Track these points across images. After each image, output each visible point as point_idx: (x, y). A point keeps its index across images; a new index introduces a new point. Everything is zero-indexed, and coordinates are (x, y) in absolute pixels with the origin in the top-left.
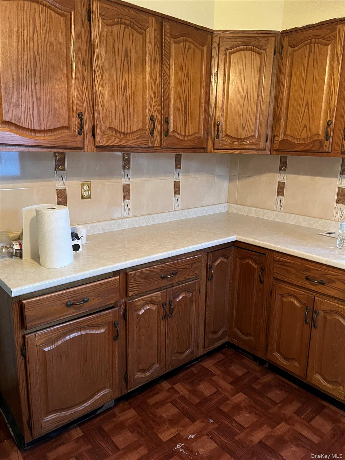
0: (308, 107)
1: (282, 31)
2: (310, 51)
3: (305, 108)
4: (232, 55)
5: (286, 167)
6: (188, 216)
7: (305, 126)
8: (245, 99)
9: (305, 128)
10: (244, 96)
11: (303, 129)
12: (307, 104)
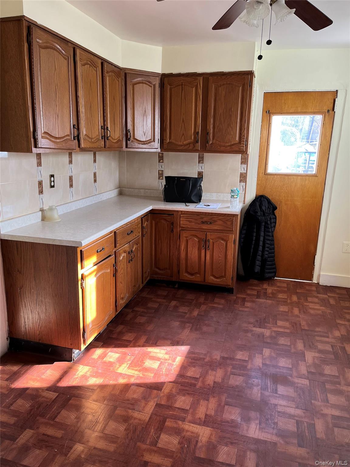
0: (184, 123)
1: (162, 74)
2: (182, 90)
3: (182, 124)
4: (135, 86)
5: (163, 160)
6: (103, 198)
7: (183, 134)
8: (144, 115)
9: (183, 136)
10: (144, 113)
11: (182, 136)
12: (183, 121)
